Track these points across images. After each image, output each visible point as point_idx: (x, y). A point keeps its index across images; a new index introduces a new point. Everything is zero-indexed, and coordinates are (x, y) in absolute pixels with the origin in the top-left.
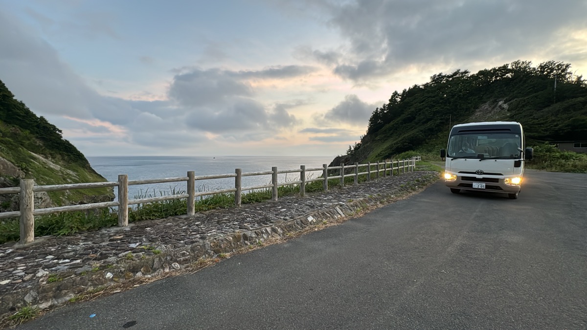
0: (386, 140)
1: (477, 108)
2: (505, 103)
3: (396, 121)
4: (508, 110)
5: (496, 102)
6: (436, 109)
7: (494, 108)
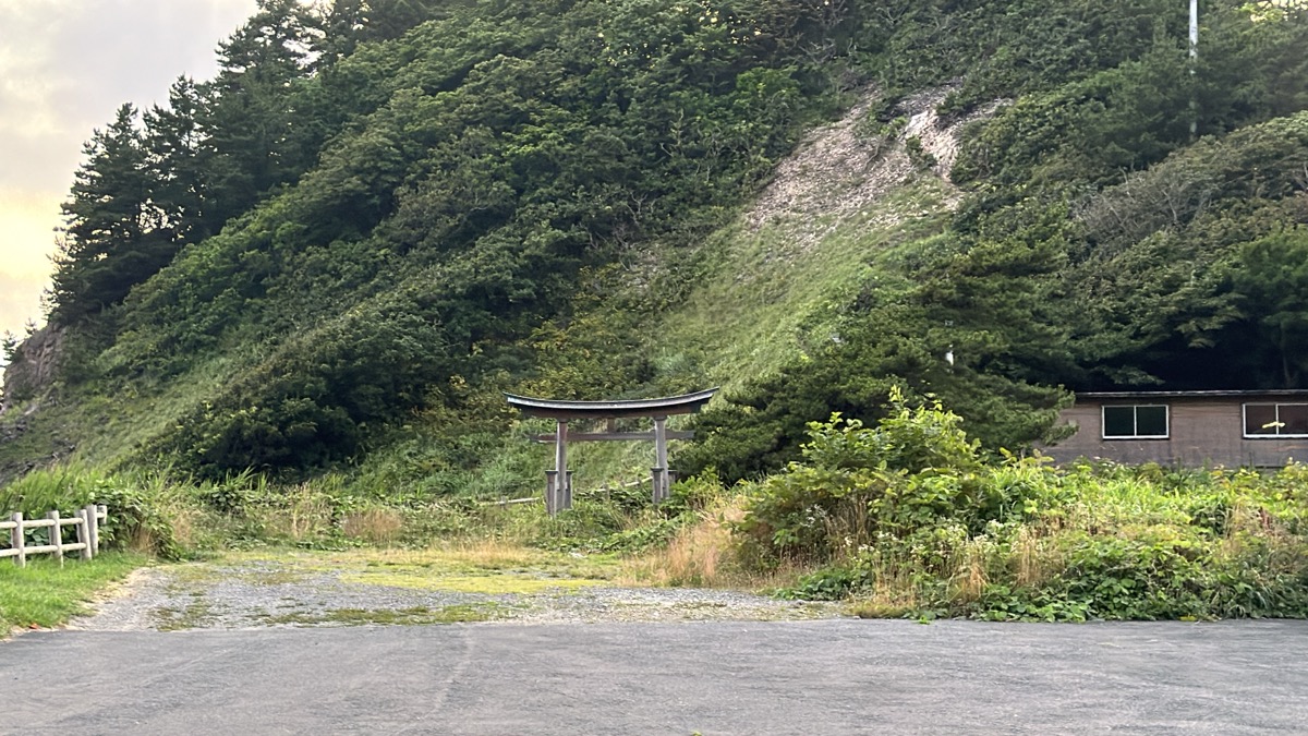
0: (177, 370)
1: (789, 152)
2: (943, 124)
3: (255, 222)
4: (958, 178)
5: (890, 112)
6: (536, 139)
7: (876, 157)
